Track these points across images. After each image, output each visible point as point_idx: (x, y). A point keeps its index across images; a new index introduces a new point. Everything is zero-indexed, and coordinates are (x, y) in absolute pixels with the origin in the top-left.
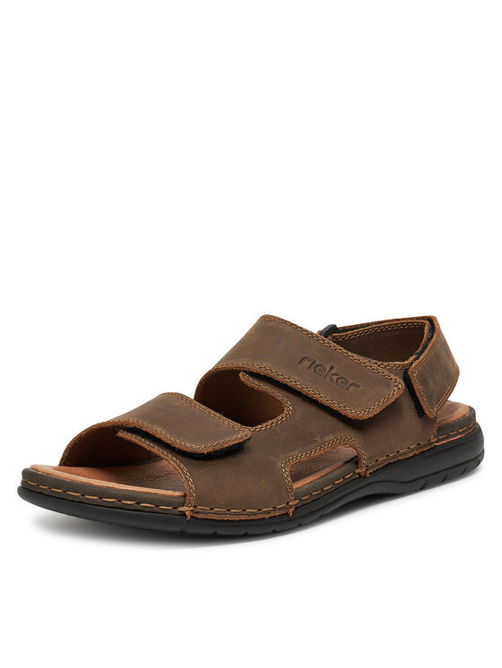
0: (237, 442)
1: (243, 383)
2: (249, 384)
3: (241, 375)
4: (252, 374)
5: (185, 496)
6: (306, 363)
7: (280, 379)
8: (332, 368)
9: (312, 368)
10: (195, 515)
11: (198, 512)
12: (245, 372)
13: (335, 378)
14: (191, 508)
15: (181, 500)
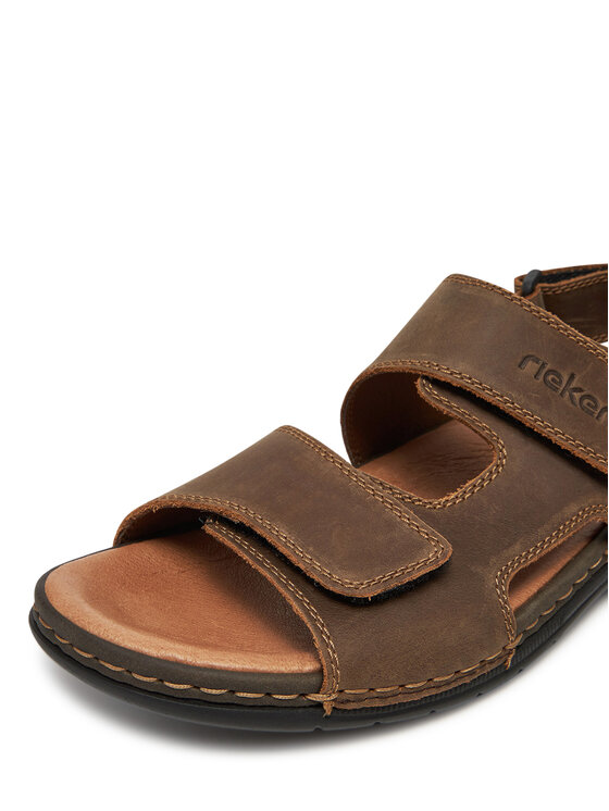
0: (428, 570)
1: (422, 401)
2: (434, 404)
3: (419, 383)
4: (437, 383)
5: (321, 671)
6: (531, 367)
7: (486, 395)
8: (572, 377)
9: (541, 378)
10: (342, 707)
11: (348, 701)
12: (426, 378)
13: (577, 395)
14: (334, 696)
15: (314, 680)
